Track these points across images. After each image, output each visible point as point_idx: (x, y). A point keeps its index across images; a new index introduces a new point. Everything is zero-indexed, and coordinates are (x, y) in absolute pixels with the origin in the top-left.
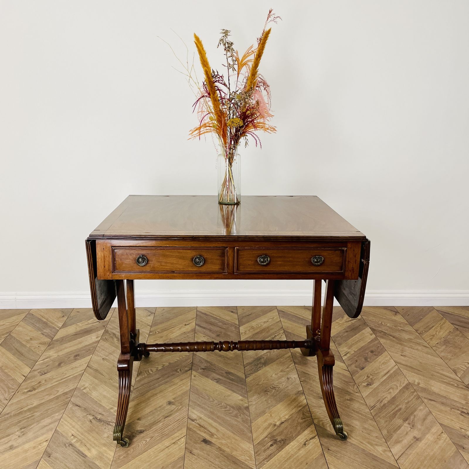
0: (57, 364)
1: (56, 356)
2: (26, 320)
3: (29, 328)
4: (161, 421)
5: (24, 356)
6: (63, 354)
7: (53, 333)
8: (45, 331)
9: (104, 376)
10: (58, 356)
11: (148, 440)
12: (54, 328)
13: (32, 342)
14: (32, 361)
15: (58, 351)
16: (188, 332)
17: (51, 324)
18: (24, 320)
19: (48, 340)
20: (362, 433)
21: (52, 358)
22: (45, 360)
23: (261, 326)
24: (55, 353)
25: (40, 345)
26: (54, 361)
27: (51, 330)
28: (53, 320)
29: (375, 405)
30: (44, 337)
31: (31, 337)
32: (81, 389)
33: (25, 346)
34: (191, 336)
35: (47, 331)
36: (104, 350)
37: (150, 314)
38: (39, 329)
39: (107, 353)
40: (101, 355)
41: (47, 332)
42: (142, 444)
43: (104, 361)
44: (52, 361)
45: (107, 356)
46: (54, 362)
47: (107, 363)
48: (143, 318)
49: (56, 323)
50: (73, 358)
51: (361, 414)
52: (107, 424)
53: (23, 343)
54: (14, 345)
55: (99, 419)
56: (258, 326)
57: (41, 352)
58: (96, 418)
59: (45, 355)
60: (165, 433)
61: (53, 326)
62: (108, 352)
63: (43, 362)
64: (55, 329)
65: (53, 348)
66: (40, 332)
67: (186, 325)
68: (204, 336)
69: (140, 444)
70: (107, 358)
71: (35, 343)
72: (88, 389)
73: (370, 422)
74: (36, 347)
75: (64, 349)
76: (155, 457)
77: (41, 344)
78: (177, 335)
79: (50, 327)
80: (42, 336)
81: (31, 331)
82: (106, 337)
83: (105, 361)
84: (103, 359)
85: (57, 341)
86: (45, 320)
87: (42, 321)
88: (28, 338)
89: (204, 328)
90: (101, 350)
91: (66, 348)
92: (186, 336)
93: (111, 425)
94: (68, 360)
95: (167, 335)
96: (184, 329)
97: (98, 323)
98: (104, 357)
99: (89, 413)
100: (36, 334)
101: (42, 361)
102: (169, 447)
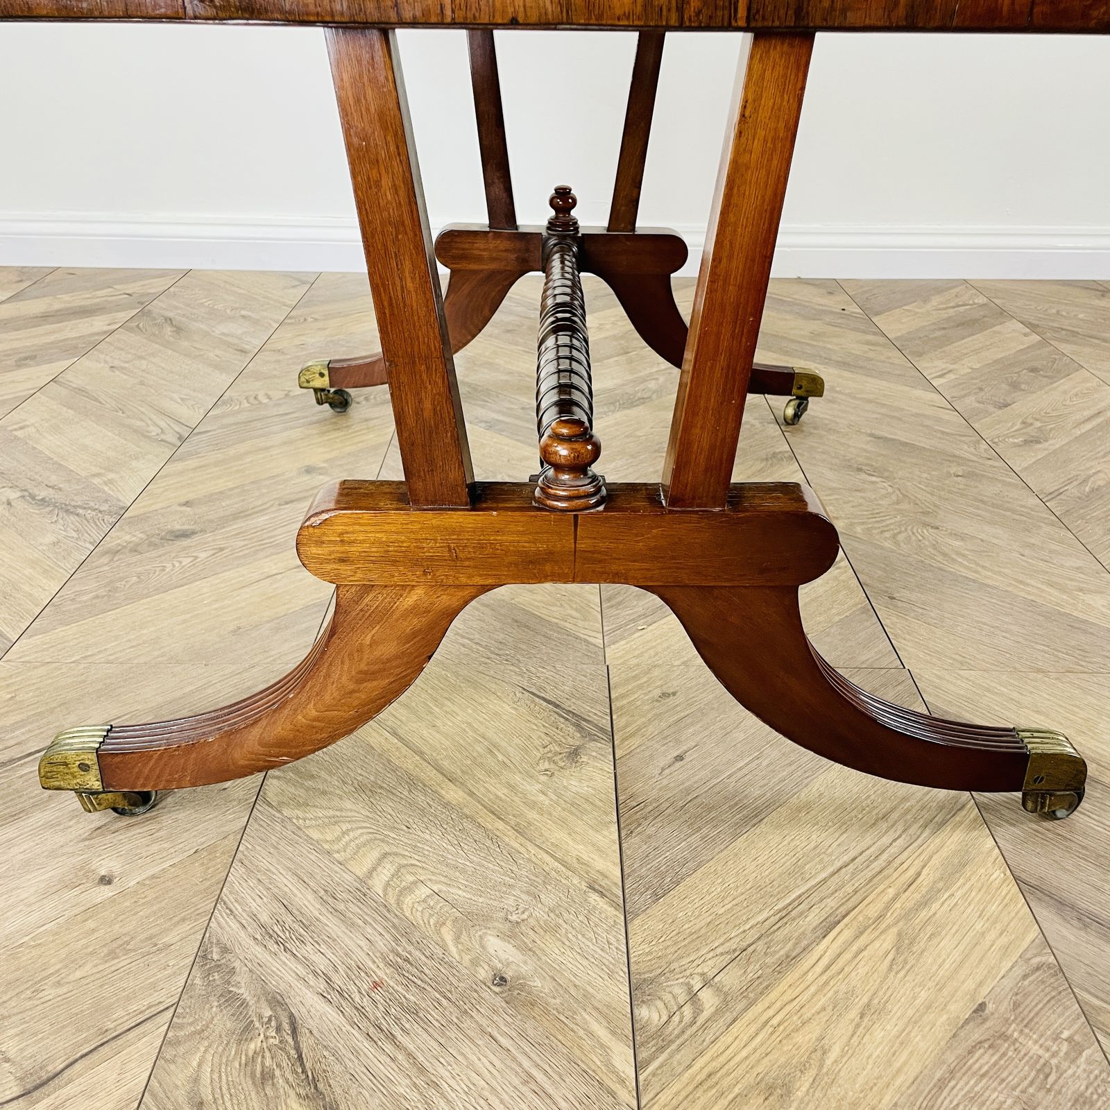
4: (269, 511)
9: (101, 403)
11: (203, 555)
20: (1022, 557)
29: (1061, 490)
32: (9, 429)
36: (121, 350)
37: (297, 283)
39: (130, 356)
40: (109, 359)
42: (177, 564)
43: (114, 372)
45: (127, 362)
47: (122, 375)
48: (274, 292)
50: (12, 363)
51: (1014, 511)
52: (67, 511)
55: (43, 500)
58: (33, 497)
60: (272, 540)
62: (134, 354)
69: (168, 565)
70: (126, 365)
72: (32, 430)
73: (1046, 529)
76: (216, 601)
82: (138, 325)
83: (118, 373)
84: (112, 367)
90: (112, 349)
93: (78, 515)
97: (126, 296)
98: (118, 363)
99: (10, 485)
102: (279, 577)
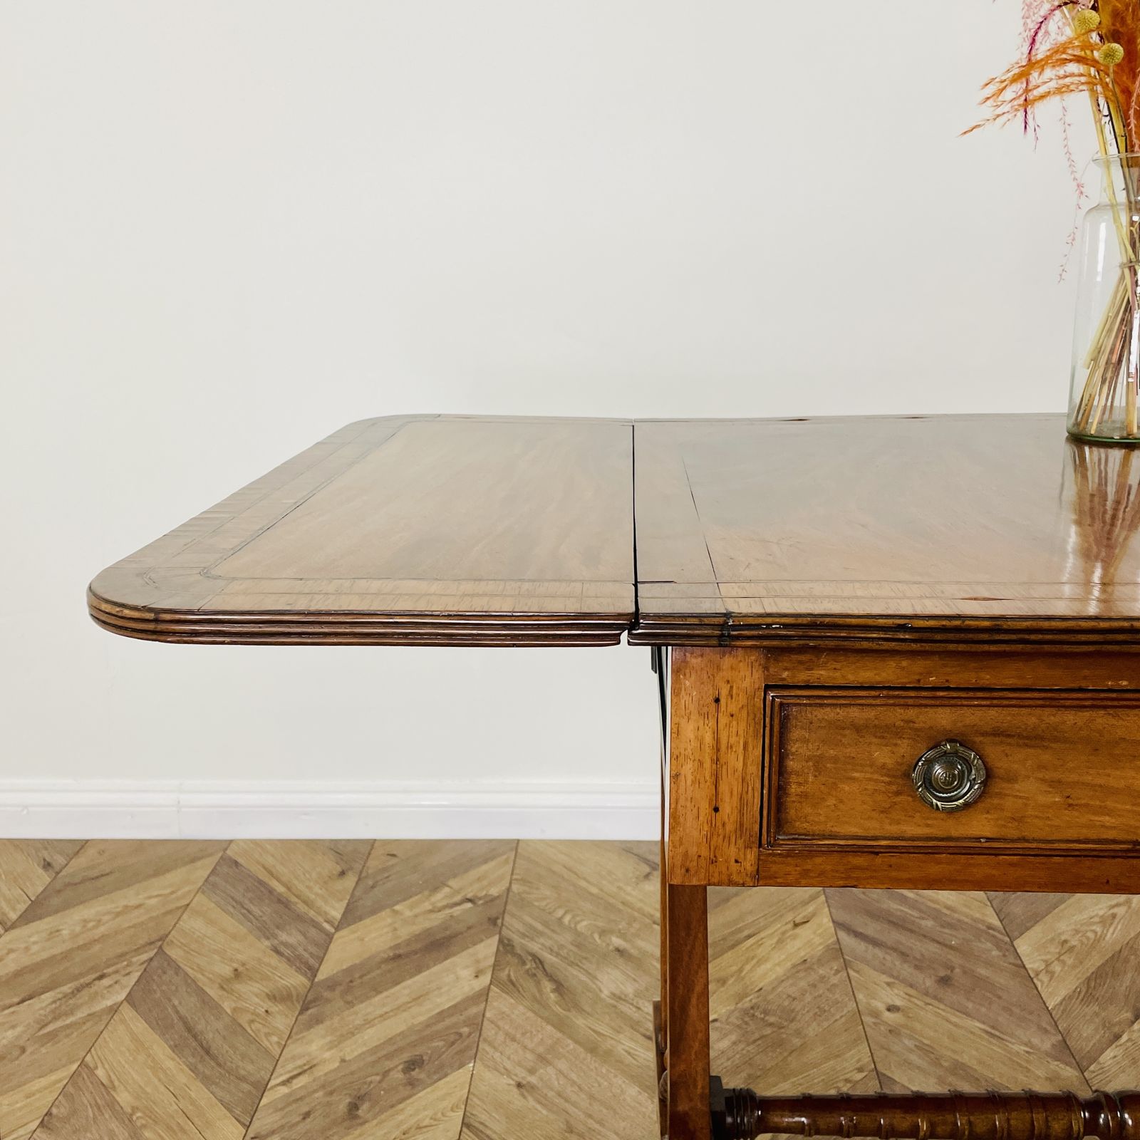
0: (342, 1107)
1: (337, 1065)
2: (214, 885)
3: (230, 923)
5: (214, 1058)
6: (360, 1051)
7: (312, 949)
8: (284, 937)
10: (343, 1061)
12: (316, 925)
13: (239, 987)
14: (246, 1087)
15: (343, 1038)
16: (820, 962)
17: (302, 908)
18: (209, 886)
19: (296, 980)
21: (320, 1072)
22: (298, 1083)
23: (1099, 939)
24: (331, 1046)
25: (274, 1008)
26: (329, 1088)
27: (304, 935)
28: (308, 887)
30: (283, 966)
31: (235, 965)
33: (215, 1008)
34: (835, 980)
35: (290, 937)
36: (513, 1039)
37: (647, 869)
38: (264, 931)
39: (529, 1056)
40: (508, 1065)
41: (291, 940)
43: (525, 1097)
44: (323, 1087)
45: (532, 1071)
46: (331, 1093)
47: (539, 1107)
48: (629, 889)
49: (320, 903)
50: (401, 1076)
53: (208, 990)
54: (176, 1003)
56: (1085, 940)
57: (275, 1039)
59: (294, 1058)
61: (312, 913)
62: (532, 1051)
63: (290, 1095)
64: (322, 930)
65: (318, 1020)
66: (267, 943)
67: (796, 925)
68: (888, 984)
70: (533, 1079)
71: (251, 994)
74: (258, 1015)
75: (359, 1028)
77: (272, 997)
78: (780, 971)
79: (300, 918)
80: (274, 960)
81: (234, 937)
82: (509, 976)
83: (531, 1102)
84: (519, 1085)
85: (332, 984)
86: (280, 889)
87: (271, 891)
88: (227, 971)
89: (875, 943)
90: (501, 1037)
91: (368, 1023)
92: (813, 977)
94: (384, 1085)
95: (740, 970)
96: (798, 943)
97: (469, 905)
98: (522, 1075)
100: (254, 950)
101: (284, 1090)
